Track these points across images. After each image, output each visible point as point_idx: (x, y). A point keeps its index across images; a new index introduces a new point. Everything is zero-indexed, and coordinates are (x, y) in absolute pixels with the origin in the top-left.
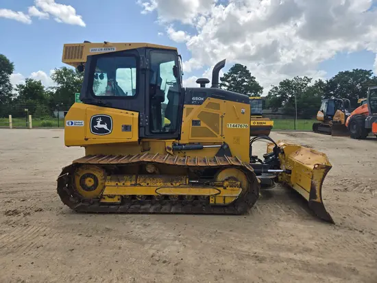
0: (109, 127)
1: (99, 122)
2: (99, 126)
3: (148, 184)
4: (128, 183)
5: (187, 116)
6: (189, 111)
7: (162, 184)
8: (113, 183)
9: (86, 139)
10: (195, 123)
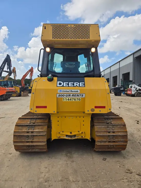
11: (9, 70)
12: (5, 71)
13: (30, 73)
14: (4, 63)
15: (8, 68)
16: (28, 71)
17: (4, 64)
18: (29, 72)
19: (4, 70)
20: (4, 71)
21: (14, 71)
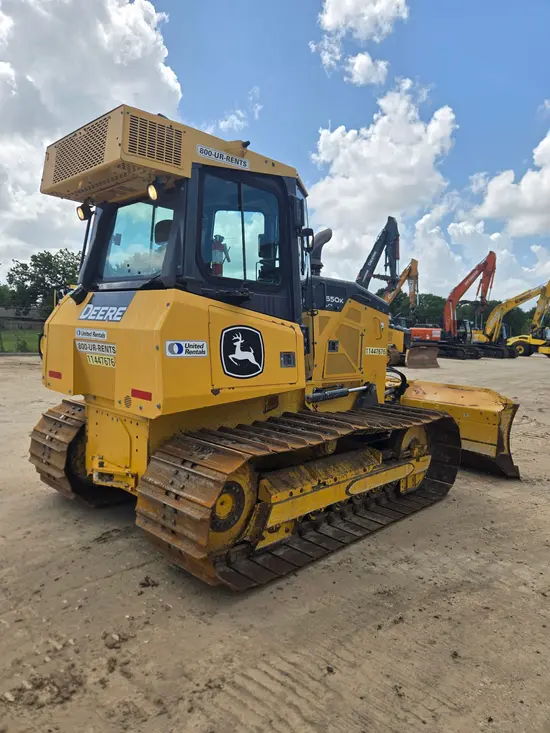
0: (258, 357)
1: (238, 344)
2: (239, 355)
3: (335, 479)
4: (308, 488)
5: (321, 332)
6: (324, 321)
7: (351, 475)
8: (283, 495)
9: (216, 392)
10: (333, 346)
11: (388, 274)
12: (378, 276)
13: (481, 277)
14: (378, 248)
15: (386, 266)
16: (474, 271)
17: (375, 253)
18: (477, 272)
19: (374, 273)
20: (375, 276)
21: (412, 274)
